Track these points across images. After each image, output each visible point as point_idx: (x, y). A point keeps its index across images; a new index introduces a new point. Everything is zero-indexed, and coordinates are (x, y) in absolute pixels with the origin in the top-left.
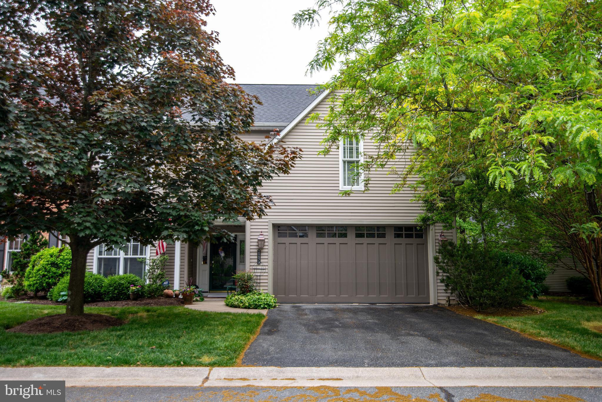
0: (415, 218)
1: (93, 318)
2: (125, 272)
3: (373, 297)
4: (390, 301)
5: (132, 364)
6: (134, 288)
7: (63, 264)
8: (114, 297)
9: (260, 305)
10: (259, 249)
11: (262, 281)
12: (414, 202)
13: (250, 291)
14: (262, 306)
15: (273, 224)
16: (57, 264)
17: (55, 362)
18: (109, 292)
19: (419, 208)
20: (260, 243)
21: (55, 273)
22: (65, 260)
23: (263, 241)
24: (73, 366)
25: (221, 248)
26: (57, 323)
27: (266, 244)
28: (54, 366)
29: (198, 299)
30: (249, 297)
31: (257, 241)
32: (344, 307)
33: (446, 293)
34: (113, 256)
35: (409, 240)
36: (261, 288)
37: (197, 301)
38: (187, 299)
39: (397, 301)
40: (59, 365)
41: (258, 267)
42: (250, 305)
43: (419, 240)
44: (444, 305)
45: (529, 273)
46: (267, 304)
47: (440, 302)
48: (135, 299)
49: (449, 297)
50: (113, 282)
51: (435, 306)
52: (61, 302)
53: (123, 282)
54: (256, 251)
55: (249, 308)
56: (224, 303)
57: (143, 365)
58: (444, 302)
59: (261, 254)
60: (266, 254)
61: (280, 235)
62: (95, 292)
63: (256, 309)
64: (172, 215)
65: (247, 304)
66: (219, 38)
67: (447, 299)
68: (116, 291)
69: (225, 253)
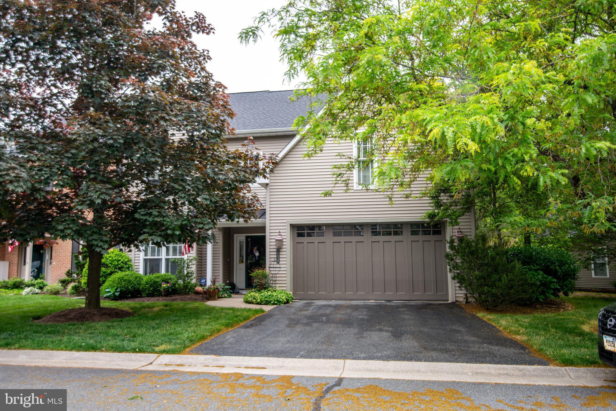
0: (423, 215)
1: (104, 311)
2: (167, 271)
3: (389, 294)
4: (408, 299)
5: (97, 349)
6: (165, 285)
7: (112, 264)
8: (150, 294)
9: (271, 301)
10: (278, 249)
11: (277, 279)
12: (417, 199)
13: (265, 288)
14: (272, 302)
15: (291, 225)
16: (107, 265)
17: (40, 346)
18: (146, 289)
19: (428, 205)
20: (277, 242)
21: (104, 273)
22: (114, 261)
23: (281, 241)
24: (52, 349)
25: (256, 248)
26: (72, 315)
27: (284, 243)
28: (38, 349)
29: (226, 295)
30: (262, 294)
31: (274, 241)
32: (359, 303)
33: (461, 290)
34: (156, 257)
35: (427, 237)
36: (277, 285)
37: (225, 297)
38: (211, 295)
39: (414, 298)
40: (42, 349)
41: (278, 266)
42: (261, 301)
43: (437, 237)
44: (461, 302)
45: (556, 270)
46: (277, 300)
47: (458, 299)
48: (166, 295)
49: (466, 295)
50: (149, 280)
51: (453, 303)
52: (105, 297)
53: (157, 280)
54: (275, 250)
55: (261, 304)
56: (242, 300)
57: (107, 351)
58: (461, 299)
59: (280, 253)
60: (284, 253)
61: (300, 235)
62: (134, 289)
63: (267, 304)
64: (149, 221)
65: (259, 301)
66: (210, 54)
67: (464, 296)
68: (151, 289)
69: (259, 253)
